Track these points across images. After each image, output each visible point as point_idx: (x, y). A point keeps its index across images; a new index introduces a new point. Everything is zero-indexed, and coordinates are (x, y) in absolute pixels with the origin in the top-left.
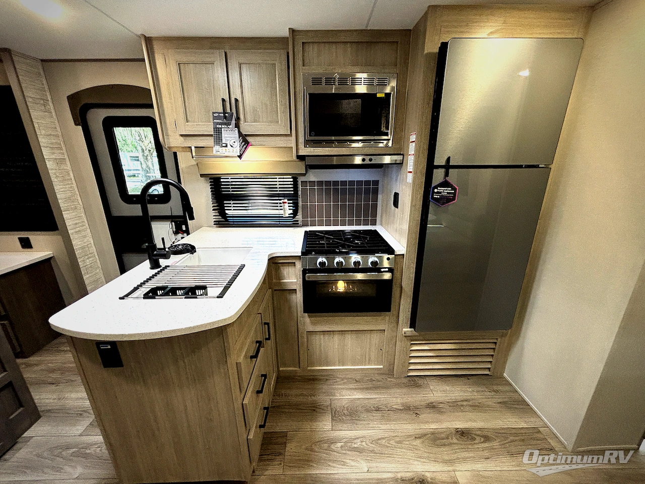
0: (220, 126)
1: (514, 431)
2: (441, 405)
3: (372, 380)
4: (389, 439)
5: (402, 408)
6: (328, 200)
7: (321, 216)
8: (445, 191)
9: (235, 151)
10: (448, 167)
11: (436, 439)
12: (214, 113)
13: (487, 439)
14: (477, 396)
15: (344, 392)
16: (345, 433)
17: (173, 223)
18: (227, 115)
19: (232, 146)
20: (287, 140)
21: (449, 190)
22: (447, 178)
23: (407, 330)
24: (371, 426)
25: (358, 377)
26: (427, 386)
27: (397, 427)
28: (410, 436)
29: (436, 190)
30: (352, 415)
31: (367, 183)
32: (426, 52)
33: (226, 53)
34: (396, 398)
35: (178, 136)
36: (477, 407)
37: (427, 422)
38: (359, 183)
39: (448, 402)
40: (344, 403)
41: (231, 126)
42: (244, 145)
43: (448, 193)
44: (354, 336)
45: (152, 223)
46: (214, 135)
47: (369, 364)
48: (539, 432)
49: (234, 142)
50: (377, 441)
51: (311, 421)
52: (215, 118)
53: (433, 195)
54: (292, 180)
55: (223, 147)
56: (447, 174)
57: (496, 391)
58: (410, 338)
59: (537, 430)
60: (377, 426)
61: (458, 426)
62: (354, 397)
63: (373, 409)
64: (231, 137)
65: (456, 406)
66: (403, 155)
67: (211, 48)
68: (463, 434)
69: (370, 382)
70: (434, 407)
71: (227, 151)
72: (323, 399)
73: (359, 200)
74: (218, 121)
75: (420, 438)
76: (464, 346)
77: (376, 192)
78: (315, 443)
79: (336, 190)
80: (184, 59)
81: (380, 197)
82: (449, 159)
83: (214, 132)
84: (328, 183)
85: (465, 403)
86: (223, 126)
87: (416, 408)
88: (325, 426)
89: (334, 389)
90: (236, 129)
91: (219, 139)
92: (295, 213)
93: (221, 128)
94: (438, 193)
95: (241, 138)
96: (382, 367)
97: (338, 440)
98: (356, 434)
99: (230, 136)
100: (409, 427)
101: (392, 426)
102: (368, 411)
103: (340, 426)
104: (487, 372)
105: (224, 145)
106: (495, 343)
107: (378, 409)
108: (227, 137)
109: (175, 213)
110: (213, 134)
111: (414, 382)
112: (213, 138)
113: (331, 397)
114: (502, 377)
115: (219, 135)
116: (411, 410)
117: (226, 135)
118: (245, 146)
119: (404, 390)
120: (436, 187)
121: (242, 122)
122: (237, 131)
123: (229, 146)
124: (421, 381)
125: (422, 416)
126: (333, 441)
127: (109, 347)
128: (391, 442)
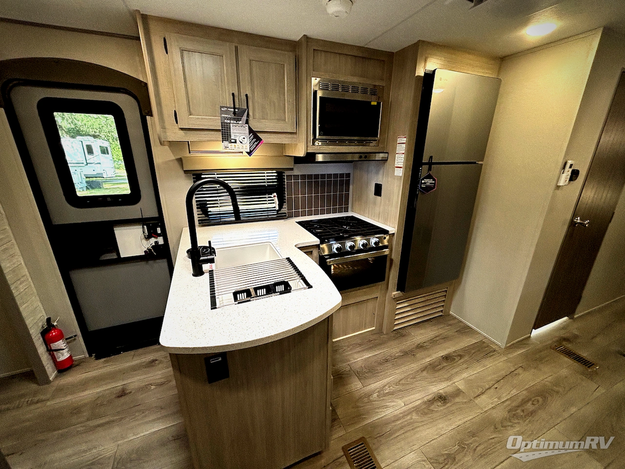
0: (229, 121)
1: (472, 347)
2: (425, 344)
3: (370, 341)
4: (406, 378)
5: (403, 354)
6: (310, 192)
7: (303, 207)
8: (429, 182)
9: (244, 147)
10: (430, 164)
11: (433, 368)
12: (221, 107)
13: (461, 356)
14: (441, 331)
15: (356, 356)
16: (374, 385)
17: (145, 227)
18: (237, 110)
19: (241, 143)
20: (291, 138)
21: (431, 181)
22: (431, 172)
23: (395, 293)
24: (389, 374)
25: (359, 341)
26: (409, 334)
27: (407, 368)
28: (418, 371)
29: (423, 182)
30: (370, 371)
31: (342, 175)
32: (416, 75)
33: (236, 48)
34: (394, 349)
35: (178, 129)
36: (446, 338)
37: (423, 359)
38: (336, 175)
39: (428, 341)
40: (360, 364)
41: (240, 122)
42: (256, 141)
43: (431, 183)
44: (355, 307)
45: (115, 229)
46: (222, 130)
47: (365, 328)
48: (484, 342)
49: (244, 138)
50: (398, 383)
51: (344, 385)
52: (222, 112)
53: (421, 185)
54: (276, 174)
55: (233, 142)
56: (430, 169)
57: (450, 325)
58: (397, 300)
59: (482, 342)
60: (393, 372)
61: (442, 355)
62: (365, 357)
63: (384, 361)
64: (241, 133)
65: (434, 342)
66: (388, 153)
67: (219, 39)
68: (447, 358)
69: (368, 342)
70: (422, 347)
71: (237, 147)
72: (343, 366)
73: (335, 191)
74: (226, 116)
75: (424, 370)
76: (427, 298)
77: (348, 183)
78: (358, 400)
79: (317, 183)
80: (189, 46)
81: (351, 187)
82: (431, 157)
83: (222, 127)
84: (310, 176)
85: (437, 338)
86: (232, 122)
87: (411, 351)
88: (356, 385)
89: (347, 356)
90: (247, 125)
91: (227, 135)
92: (281, 206)
93: (230, 123)
94: (425, 183)
95: (251, 134)
96: (374, 328)
97: (373, 392)
98: (382, 383)
99: (239, 132)
100: (414, 366)
101: (404, 369)
102: (381, 364)
103: (368, 381)
104: (441, 314)
105: (232, 141)
106: (446, 291)
107: (387, 361)
108: (235, 133)
109: (147, 215)
110: (221, 128)
111: (400, 334)
112: (221, 133)
113: (349, 363)
114: (449, 315)
115: (227, 130)
116: (409, 354)
117: (235, 131)
118: (256, 143)
119: (396, 342)
120: (423, 179)
121: (251, 118)
122: (247, 128)
123: (238, 141)
124: (404, 332)
125: (418, 355)
126: (369, 395)
127: (220, 359)
128: (408, 380)
